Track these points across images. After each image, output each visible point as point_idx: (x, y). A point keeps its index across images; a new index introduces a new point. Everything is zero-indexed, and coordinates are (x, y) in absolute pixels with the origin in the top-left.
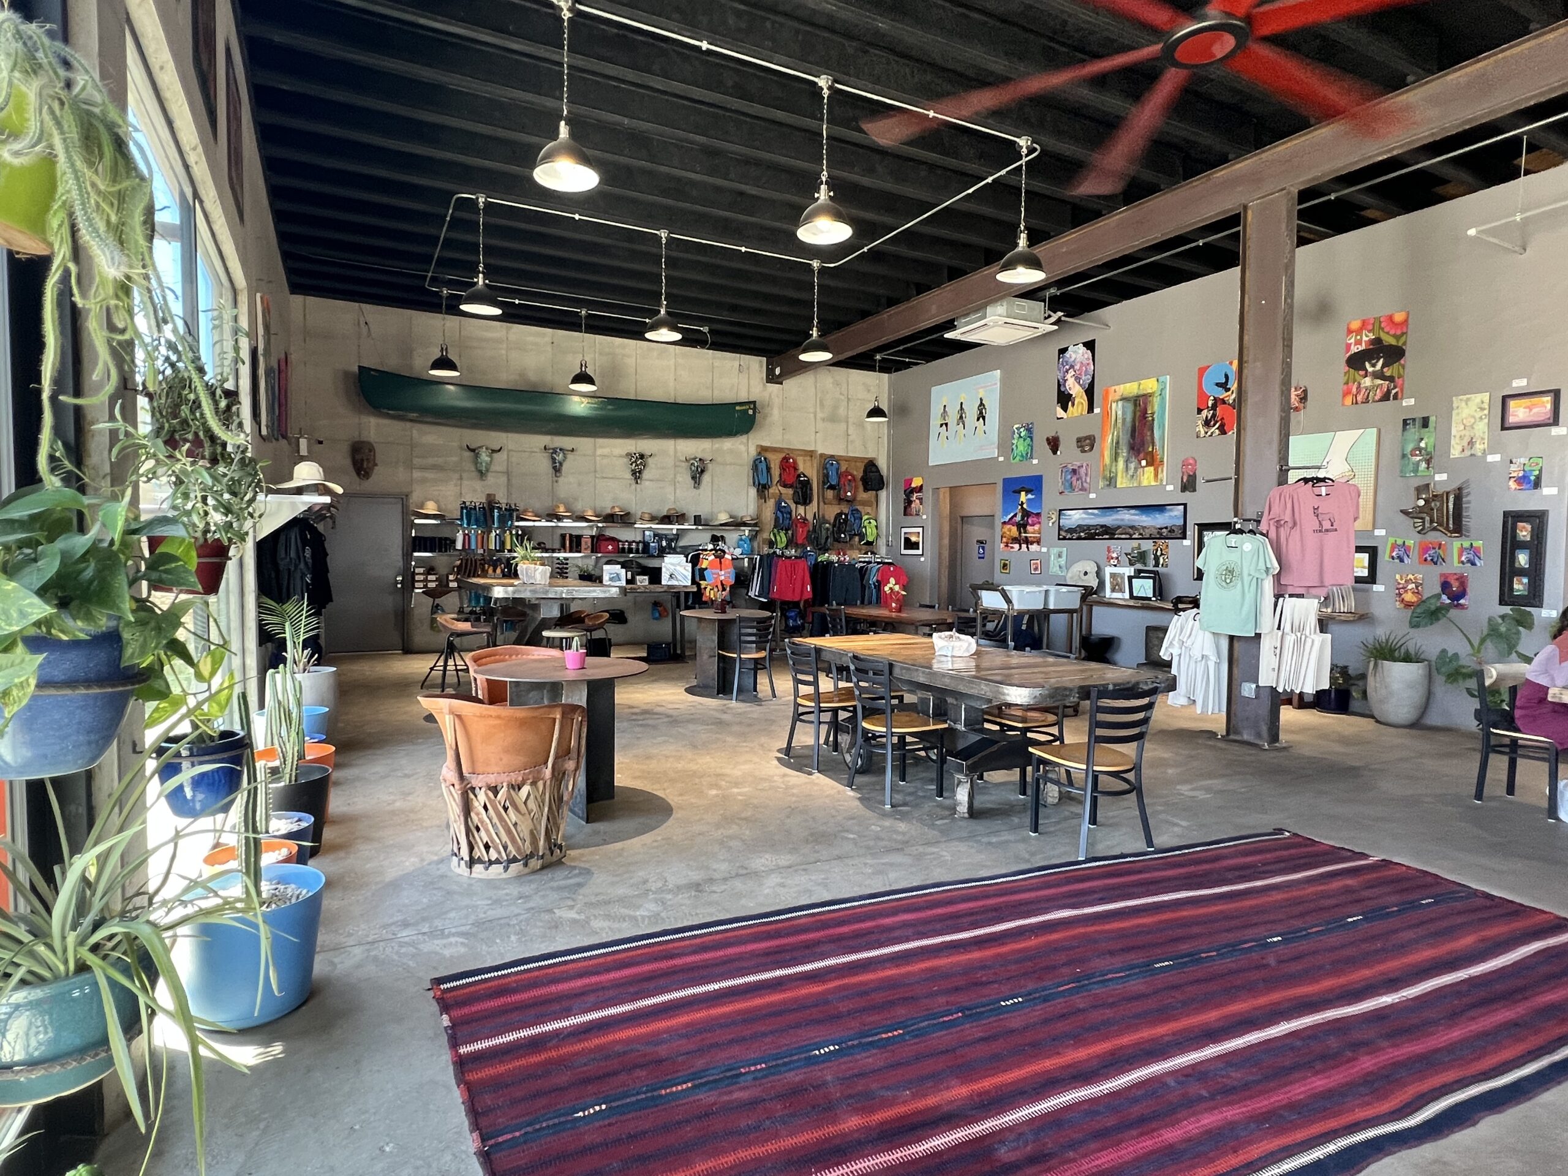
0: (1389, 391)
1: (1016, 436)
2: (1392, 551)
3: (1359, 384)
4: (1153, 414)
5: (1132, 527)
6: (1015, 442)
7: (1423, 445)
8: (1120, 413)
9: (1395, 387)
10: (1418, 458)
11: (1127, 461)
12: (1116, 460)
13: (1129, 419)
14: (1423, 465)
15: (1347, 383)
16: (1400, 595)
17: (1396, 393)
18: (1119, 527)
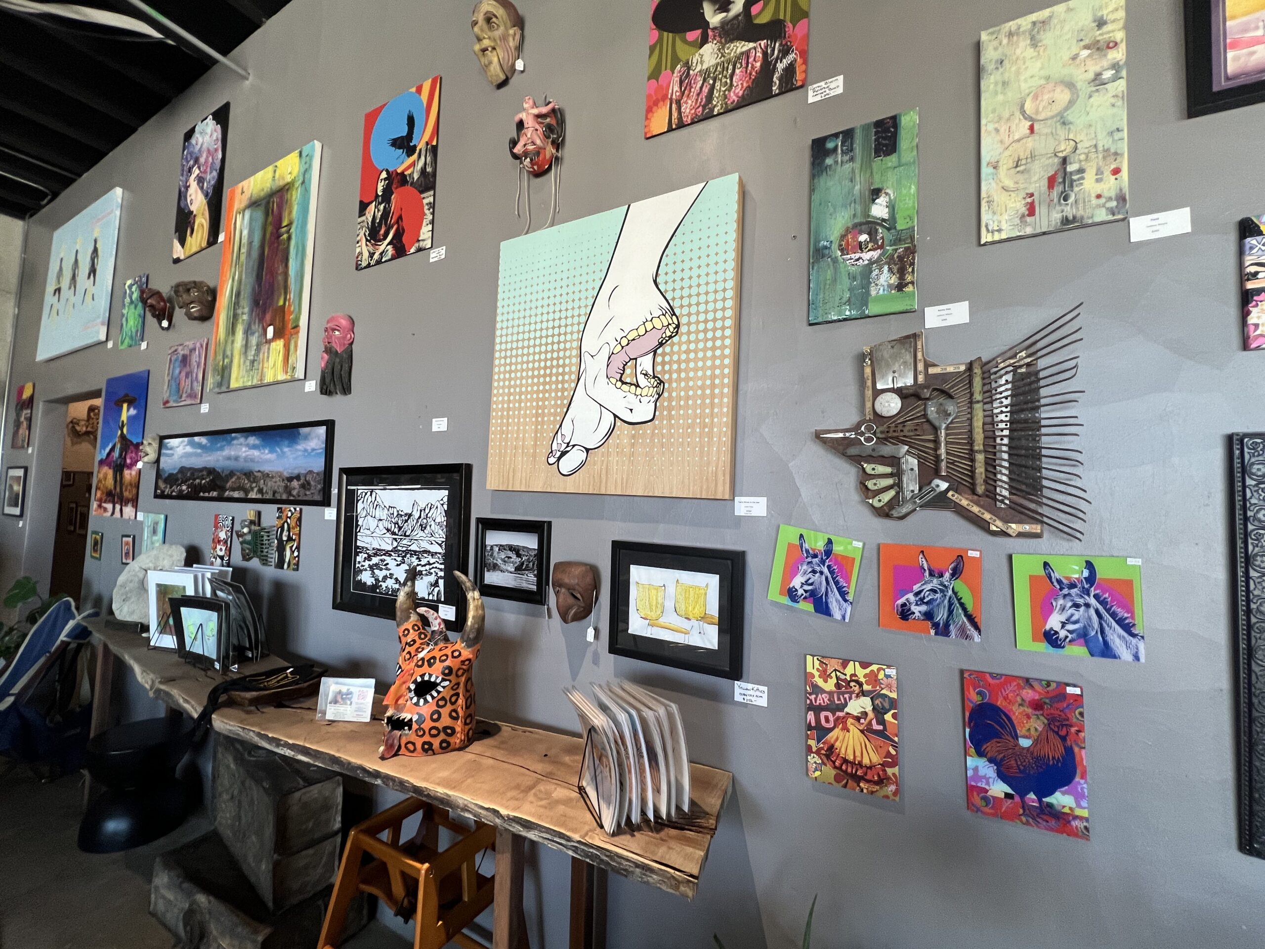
0: (768, 68)
1: (128, 300)
2: (791, 571)
3: (688, 66)
4: (290, 225)
5: (249, 474)
6: (125, 312)
7: (879, 210)
8: (245, 233)
9: (785, 52)
10: (867, 256)
11: (248, 332)
12: (233, 332)
13: (256, 243)
14: (885, 278)
15: (655, 75)
16: (822, 732)
17: (790, 70)
18: (232, 474)
